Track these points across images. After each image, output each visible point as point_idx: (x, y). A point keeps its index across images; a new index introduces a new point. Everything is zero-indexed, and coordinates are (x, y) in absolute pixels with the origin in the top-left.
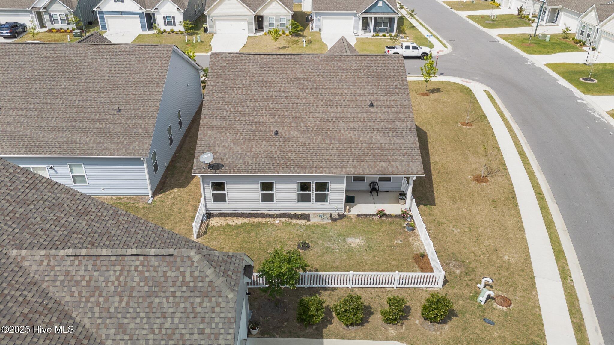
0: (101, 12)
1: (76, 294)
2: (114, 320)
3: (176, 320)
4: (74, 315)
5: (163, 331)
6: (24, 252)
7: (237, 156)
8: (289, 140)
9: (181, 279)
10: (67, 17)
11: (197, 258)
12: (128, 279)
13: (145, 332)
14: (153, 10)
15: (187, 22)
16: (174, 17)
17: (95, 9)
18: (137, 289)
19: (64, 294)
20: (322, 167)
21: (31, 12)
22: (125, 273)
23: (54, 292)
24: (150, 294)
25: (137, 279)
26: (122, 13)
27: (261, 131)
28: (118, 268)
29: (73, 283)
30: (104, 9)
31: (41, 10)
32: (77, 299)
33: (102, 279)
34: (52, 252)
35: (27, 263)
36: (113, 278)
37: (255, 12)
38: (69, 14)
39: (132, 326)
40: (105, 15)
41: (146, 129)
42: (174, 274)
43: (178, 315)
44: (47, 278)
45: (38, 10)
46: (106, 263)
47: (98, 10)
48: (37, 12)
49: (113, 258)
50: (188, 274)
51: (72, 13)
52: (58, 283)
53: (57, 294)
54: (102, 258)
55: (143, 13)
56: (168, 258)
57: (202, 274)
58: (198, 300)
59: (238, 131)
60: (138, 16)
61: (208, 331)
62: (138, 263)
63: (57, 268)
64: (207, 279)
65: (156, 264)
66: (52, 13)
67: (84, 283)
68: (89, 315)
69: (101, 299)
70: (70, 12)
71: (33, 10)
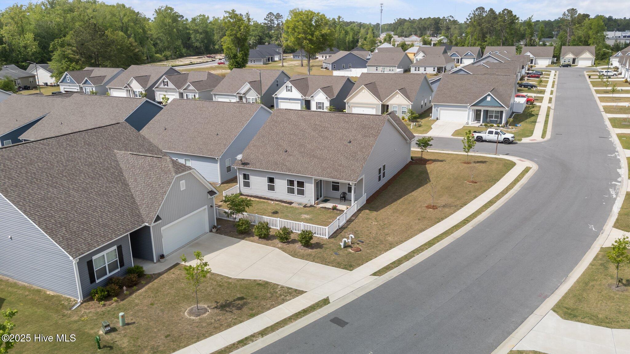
0: (277, 98)
1: (127, 167)
2: (135, 177)
3: (153, 180)
4: (124, 173)
5: (148, 183)
6: (118, 151)
7: (259, 160)
8: (291, 155)
9: (160, 166)
10: (256, 100)
11: (169, 160)
12: (145, 164)
13: (142, 182)
14: (310, 98)
15: (331, 107)
16: (323, 103)
17: (273, 96)
18: (146, 168)
19: (124, 166)
20: (300, 171)
21: (236, 96)
22: (144, 162)
23: (121, 166)
24: (149, 170)
25: (147, 164)
26: (290, 99)
27: (279, 149)
28: (143, 160)
29: (128, 163)
30: (279, 96)
31: (241, 95)
32: (127, 168)
33: (137, 163)
34: (126, 152)
35: (118, 155)
36: (140, 163)
37: (382, 102)
38: (257, 99)
39: (139, 180)
40: (279, 100)
41: (225, 145)
42: (159, 164)
43: (154, 178)
44: (121, 160)
45: (240, 95)
46: (140, 158)
47: (276, 96)
48: (240, 96)
49: (143, 157)
50: (163, 165)
51: (260, 98)
52: (124, 163)
53: (122, 166)
54: (140, 156)
55: (303, 99)
56: (160, 159)
57: (168, 166)
58: (163, 174)
59: (267, 148)
60: (300, 102)
61: (161, 185)
62: (150, 159)
63: (126, 158)
64: (169, 168)
65: (155, 160)
66: (248, 98)
67: (131, 164)
68: (128, 174)
69: (134, 170)
70: (258, 97)
71: (238, 95)
